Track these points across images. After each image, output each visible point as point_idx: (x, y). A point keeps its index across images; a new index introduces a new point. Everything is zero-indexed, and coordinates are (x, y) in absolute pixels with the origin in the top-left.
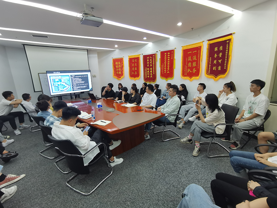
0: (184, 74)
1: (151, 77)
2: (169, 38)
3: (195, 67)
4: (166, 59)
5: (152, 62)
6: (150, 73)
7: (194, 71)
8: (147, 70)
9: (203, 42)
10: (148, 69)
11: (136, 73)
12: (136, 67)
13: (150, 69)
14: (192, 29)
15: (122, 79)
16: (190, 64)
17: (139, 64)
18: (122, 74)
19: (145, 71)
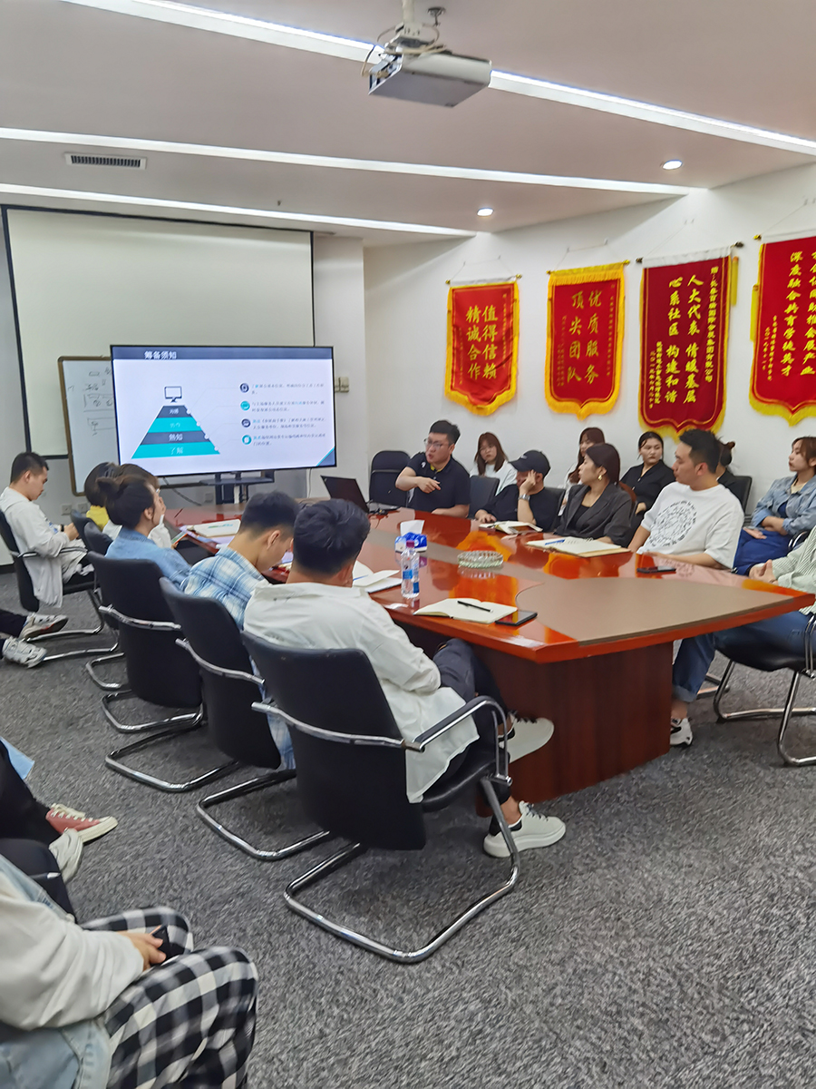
1: (691, 397)
4: (796, 289)
5: (704, 311)
6: (683, 376)
8: (666, 359)
10: (672, 350)
11: (591, 375)
12: (594, 337)
13: (683, 352)
15: (500, 406)
17: (615, 318)
18: (503, 381)
19: (649, 363)
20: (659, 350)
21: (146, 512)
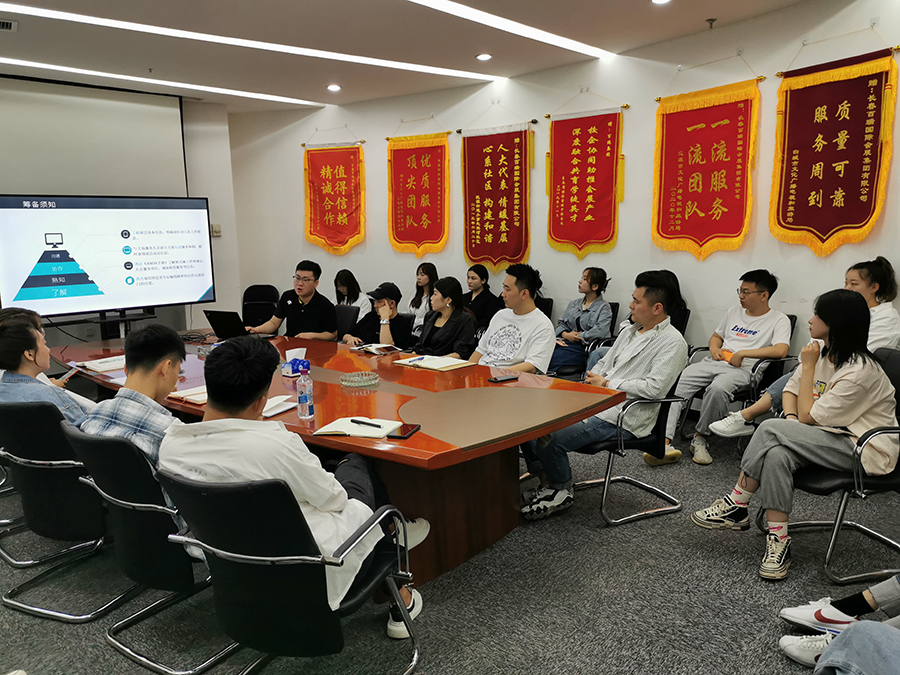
0: (669, 224)
1: (504, 239)
2: (594, 59)
3: (722, 194)
4: (577, 156)
5: (511, 171)
6: (497, 221)
7: (719, 209)
8: (484, 209)
9: (760, 80)
10: (488, 202)
11: (425, 222)
12: (426, 191)
13: (496, 203)
14: (711, 21)
15: (352, 247)
16: (696, 179)
17: (442, 177)
18: (354, 227)
19: (471, 211)
20: (478, 202)
21: (27, 353)
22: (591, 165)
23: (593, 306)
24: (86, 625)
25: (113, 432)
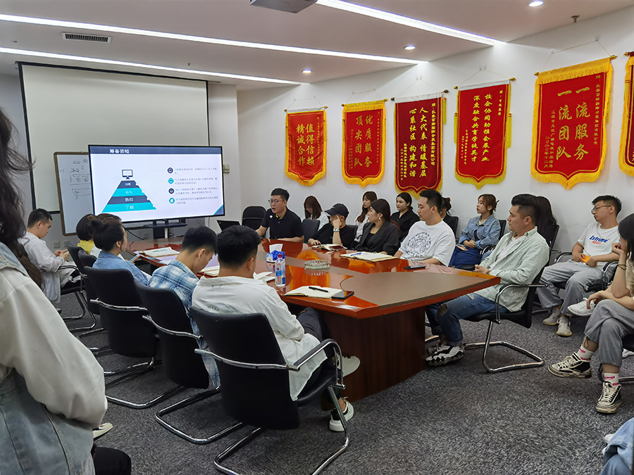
0: (544, 163)
1: (423, 174)
2: (490, 47)
3: (584, 141)
4: (477, 115)
5: (429, 127)
6: (419, 162)
7: (581, 152)
8: (409, 153)
9: (613, 58)
10: (413, 148)
11: (368, 162)
12: (369, 141)
13: (418, 149)
14: (575, 17)
15: (317, 181)
16: (564, 132)
17: (380, 131)
18: (318, 166)
19: (400, 155)
20: (405, 148)
21: (117, 243)
22: (487, 121)
23: (486, 222)
24: (143, 410)
25: (164, 286)
